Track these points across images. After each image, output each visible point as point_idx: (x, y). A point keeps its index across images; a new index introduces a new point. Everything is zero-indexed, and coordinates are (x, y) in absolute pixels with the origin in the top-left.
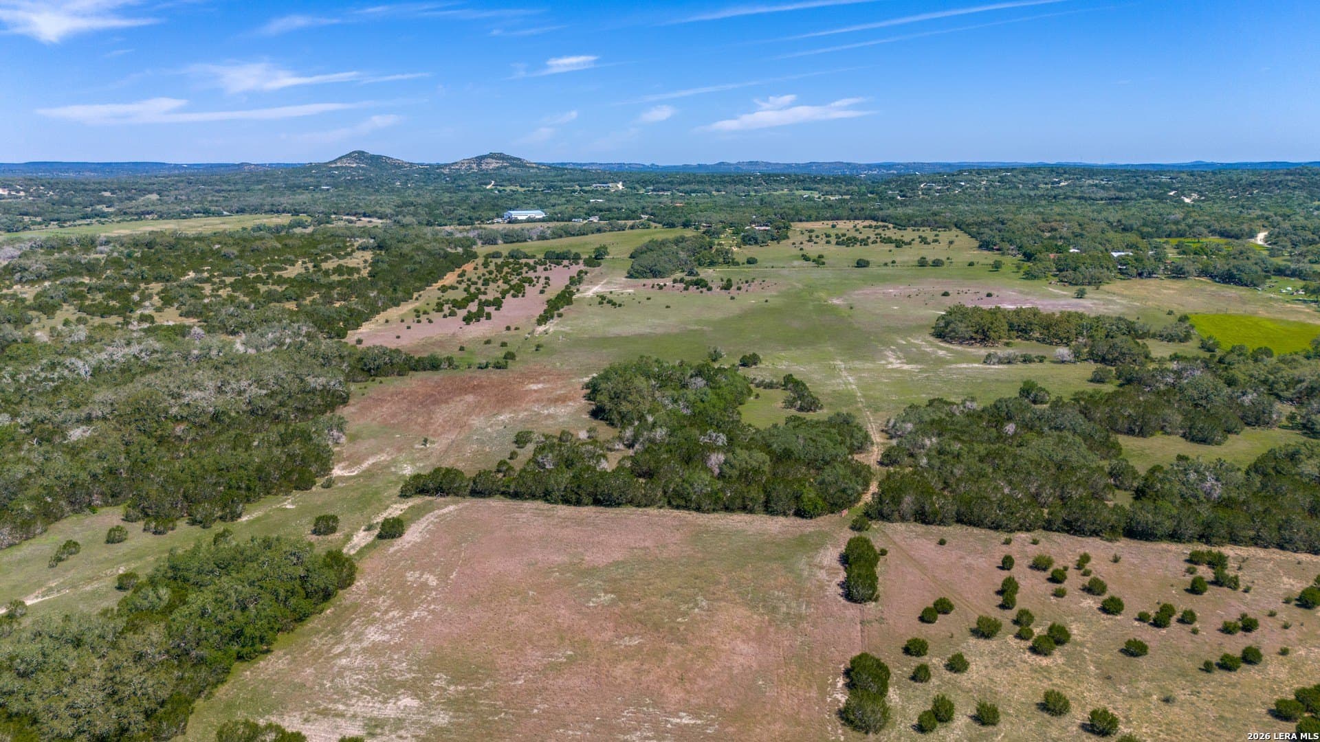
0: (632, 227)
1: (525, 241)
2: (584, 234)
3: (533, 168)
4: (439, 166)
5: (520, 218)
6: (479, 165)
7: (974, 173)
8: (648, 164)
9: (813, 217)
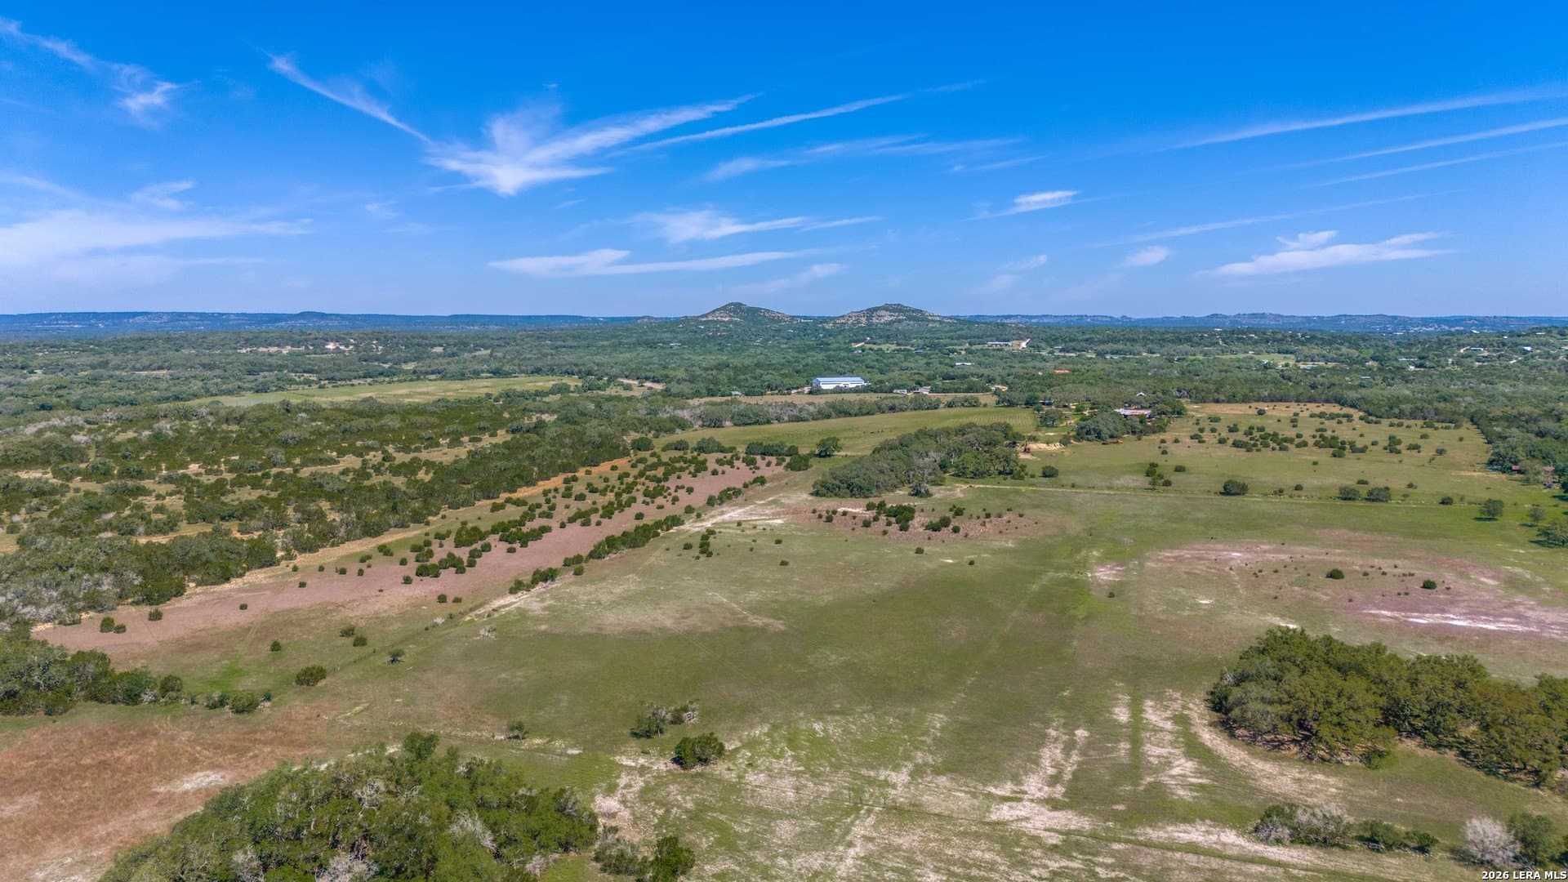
0: (950, 405)
1: (768, 422)
2: (868, 413)
3: (934, 321)
4: (825, 320)
5: (824, 387)
6: (869, 318)
7: (1555, 332)
8: (1117, 315)
9: (1239, 397)
